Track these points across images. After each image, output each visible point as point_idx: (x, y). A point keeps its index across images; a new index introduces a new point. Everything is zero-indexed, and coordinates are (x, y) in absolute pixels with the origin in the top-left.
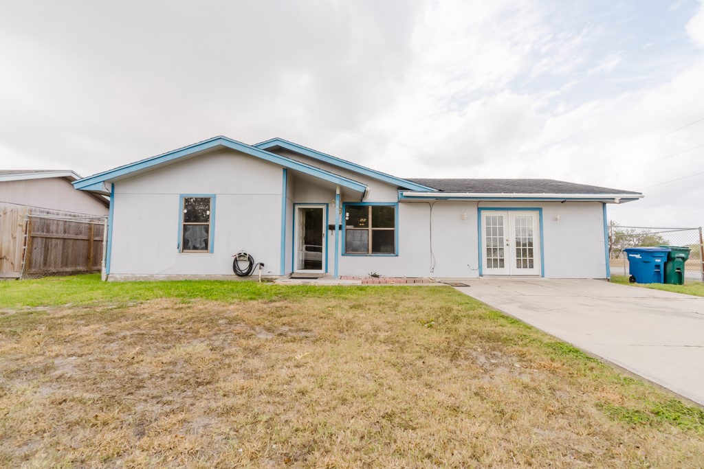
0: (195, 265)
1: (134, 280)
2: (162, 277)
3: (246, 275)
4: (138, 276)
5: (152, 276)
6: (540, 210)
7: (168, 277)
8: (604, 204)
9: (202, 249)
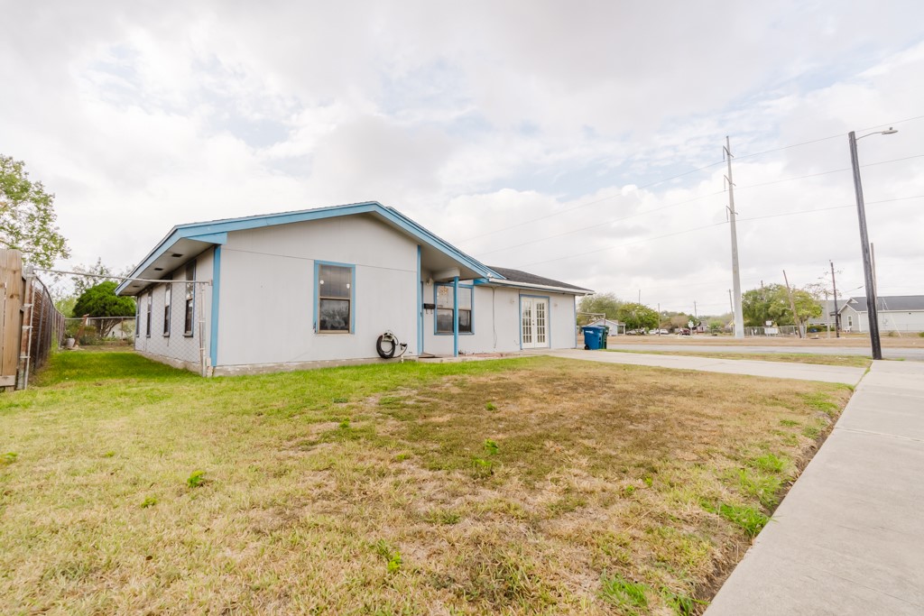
0: (335, 347)
1: (254, 372)
2: (294, 366)
3: (391, 356)
4: (261, 366)
5: (281, 365)
6: (549, 298)
7: (302, 366)
8: (574, 296)
9: (342, 329)
